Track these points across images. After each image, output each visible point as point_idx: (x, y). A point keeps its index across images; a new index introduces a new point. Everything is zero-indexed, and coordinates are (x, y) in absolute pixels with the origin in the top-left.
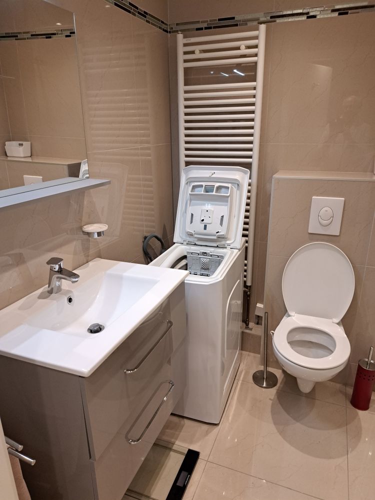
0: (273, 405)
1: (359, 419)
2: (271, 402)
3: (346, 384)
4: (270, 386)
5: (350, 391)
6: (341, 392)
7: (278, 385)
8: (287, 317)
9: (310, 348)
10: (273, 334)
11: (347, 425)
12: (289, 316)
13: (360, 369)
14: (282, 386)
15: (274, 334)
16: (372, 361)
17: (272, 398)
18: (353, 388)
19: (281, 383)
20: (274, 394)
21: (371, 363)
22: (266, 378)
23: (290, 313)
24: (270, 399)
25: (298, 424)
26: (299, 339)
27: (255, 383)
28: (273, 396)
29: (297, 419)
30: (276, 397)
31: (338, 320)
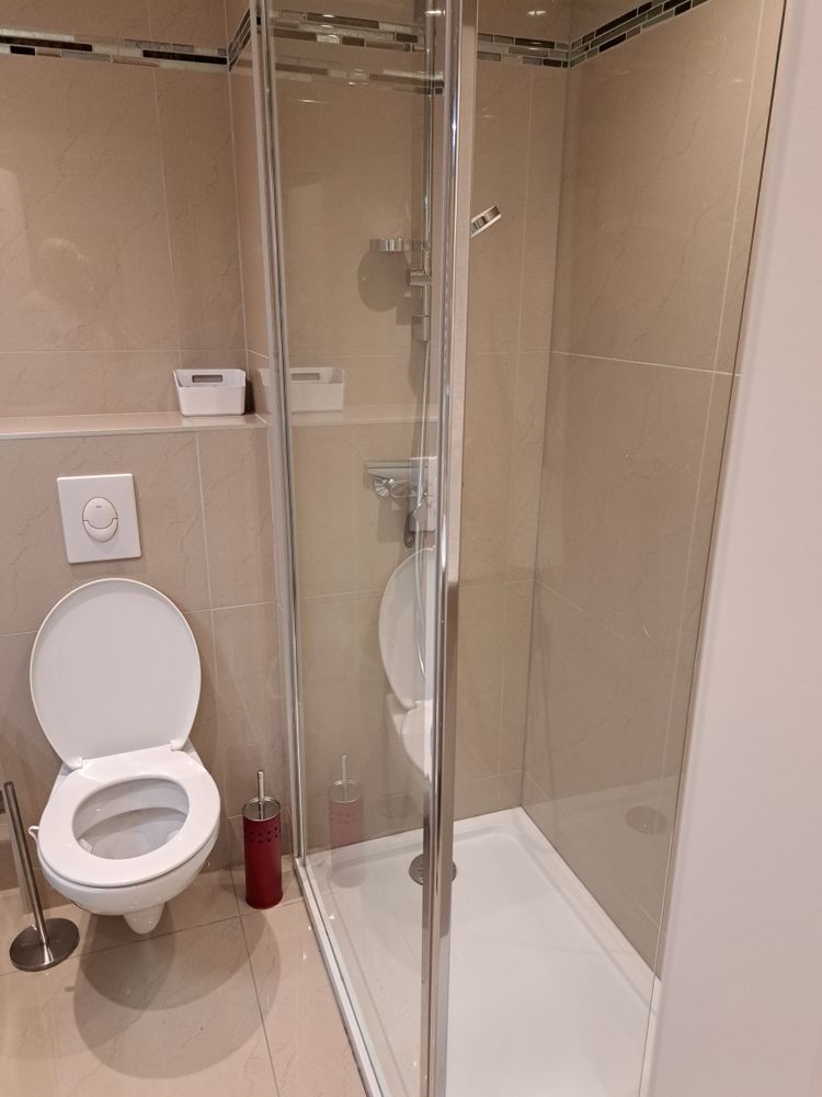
0: (78, 1002)
1: (269, 927)
2: (72, 994)
3: (229, 867)
4: (61, 955)
5: (240, 876)
6: (224, 887)
7: (82, 941)
8: (66, 775)
9: (135, 824)
10: (36, 832)
11: (249, 956)
12: (70, 771)
13: (249, 826)
14: (91, 940)
15: (40, 834)
16: (268, 799)
17: (72, 983)
18: (244, 866)
19: (88, 935)
20: (76, 971)
21: (266, 803)
22: (48, 941)
23: (71, 764)
24: (68, 989)
25: (148, 1013)
26: (104, 818)
27: (21, 969)
28: (75, 978)
29: (142, 1005)
30: (82, 974)
31: (179, 742)
